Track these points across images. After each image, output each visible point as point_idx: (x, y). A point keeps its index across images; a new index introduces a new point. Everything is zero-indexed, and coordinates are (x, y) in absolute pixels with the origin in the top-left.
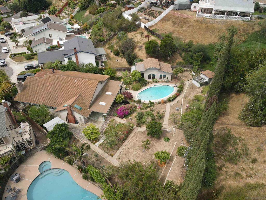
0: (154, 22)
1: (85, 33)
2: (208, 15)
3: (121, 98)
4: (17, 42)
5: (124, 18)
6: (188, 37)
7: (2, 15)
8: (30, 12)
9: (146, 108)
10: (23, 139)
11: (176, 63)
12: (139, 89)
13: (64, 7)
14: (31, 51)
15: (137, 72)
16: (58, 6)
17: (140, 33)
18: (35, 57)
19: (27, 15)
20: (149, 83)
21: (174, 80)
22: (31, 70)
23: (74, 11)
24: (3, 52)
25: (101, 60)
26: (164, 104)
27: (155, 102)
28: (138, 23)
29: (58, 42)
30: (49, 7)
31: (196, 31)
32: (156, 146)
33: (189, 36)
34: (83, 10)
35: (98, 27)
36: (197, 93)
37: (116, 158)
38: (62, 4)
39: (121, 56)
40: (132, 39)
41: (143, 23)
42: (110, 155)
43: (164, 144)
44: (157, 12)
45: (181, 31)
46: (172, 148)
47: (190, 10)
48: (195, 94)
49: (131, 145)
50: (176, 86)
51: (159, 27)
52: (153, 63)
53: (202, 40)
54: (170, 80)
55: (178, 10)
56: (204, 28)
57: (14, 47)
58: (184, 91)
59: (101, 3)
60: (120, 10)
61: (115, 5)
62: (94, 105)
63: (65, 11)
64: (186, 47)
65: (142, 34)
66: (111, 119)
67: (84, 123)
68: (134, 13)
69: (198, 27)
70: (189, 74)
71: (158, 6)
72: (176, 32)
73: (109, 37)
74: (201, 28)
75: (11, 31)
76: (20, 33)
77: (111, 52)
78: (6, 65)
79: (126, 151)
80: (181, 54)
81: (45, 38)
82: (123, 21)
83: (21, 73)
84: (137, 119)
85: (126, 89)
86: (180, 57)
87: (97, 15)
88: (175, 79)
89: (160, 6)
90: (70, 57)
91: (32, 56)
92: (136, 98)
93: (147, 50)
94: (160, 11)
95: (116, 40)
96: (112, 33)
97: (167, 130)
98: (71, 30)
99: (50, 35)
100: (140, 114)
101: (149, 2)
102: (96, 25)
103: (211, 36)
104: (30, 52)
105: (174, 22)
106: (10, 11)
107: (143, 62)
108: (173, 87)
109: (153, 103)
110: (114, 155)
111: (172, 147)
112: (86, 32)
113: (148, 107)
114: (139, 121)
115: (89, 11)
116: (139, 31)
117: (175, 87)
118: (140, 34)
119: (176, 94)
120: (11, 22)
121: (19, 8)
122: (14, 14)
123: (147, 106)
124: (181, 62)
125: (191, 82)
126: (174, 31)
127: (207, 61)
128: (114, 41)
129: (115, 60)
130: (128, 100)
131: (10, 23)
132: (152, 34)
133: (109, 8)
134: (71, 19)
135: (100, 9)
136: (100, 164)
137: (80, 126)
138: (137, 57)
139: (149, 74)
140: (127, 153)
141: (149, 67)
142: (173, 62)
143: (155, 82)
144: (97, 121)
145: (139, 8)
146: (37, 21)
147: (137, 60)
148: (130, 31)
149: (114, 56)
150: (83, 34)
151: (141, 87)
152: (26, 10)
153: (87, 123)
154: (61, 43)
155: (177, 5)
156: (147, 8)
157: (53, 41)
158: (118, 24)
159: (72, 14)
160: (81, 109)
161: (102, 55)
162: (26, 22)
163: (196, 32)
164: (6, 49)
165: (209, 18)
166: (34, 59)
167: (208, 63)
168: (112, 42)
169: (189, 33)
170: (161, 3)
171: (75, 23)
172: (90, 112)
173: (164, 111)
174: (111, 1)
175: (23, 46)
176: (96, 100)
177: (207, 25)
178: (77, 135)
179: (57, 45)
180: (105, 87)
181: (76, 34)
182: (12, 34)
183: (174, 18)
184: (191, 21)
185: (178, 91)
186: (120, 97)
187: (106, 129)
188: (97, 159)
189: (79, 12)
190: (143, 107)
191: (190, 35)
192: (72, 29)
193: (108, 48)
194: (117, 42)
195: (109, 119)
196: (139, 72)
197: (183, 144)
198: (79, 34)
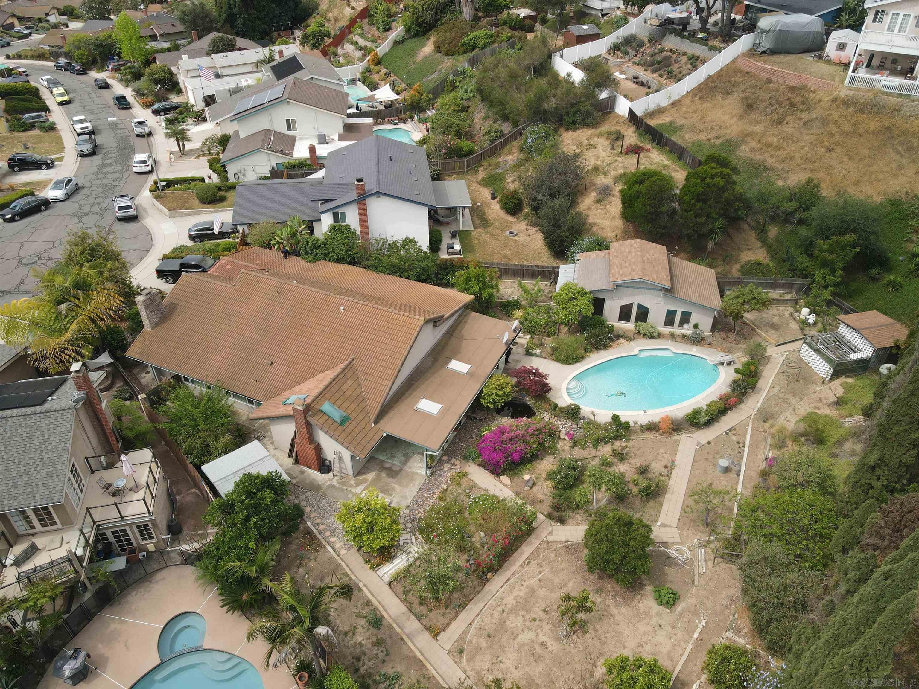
0: (670, 97)
1: (412, 118)
2: (897, 81)
3: (501, 393)
4: (183, 139)
5: (556, 75)
6: (799, 166)
7: (156, 40)
8: (243, 36)
9: (598, 442)
10: (122, 517)
11: (738, 266)
12: (577, 359)
13: (353, 22)
14: (222, 172)
15: (579, 293)
16: (336, 19)
17: (609, 134)
18: (230, 195)
19: (230, 47)
20: (618, 337)
21: (723, 335)
22: (209, 244)
23: (386, 38)
24: (135, 169)
25: (453, 228)
26: (671, 434)
27: (635, 423)
28: (604, 95)
29: (312, 149)
30: (307, 19)
31: (837, 144)
32: (618, 618)
33: (807, 160)
34: (416, 35)
35: (458, 101)
36: (816, 405)
37: (448, 646)
38: (348, 11)
39: (527, 216)
40: (577, 156)
41: (625, 96)
42: (427, 629)
43: (651, 617)
44: (684, 59)
45: (775, 140)
46: (687, 642)
47: (820, 57)
48: (809, 410)
49: (515, 598)
50: (729, 364)
51: (685, 118)
52: (643, 262)
53: (857, 183)
54: (707, 333)
55: (772, 52)
56: (873, 132)
57: (172, 156)
58: (760, 389)
59: (480, 14)
60: (544, 42)
61: (528, 22)
62: (396, 410)
63: (357, 36)
64: (790, 204)
65: (617, 139)
66: (452, 472)
67: (350, 471)
68: (595, 57)
69: (847, 128)
70: (787, 315)
71: (693, 34)
72: (753, 139)
73: (492, 141)
74: (861, 130)
75: (175, 99)
76: (200, 105)
77: (494, 197)
78: (134, 219)
79: (494, 621)
80: (762, 232)
81: (271, 131)
82: (550, 85)
83: (175, 250)
84: (555, 488)
85: (528, 353)
86: (759, 244)
87: (460, 58)
88: (729, 330)
89: (701, 35)
90: (340, 210)
91: (222, 190)
92: (561, 397)
93: (628, 207)
94: (697, 54)
95: (515, 155)
96: (507, 128)
97: (672, 552)
98: (363, 106)
99: (288, 121)
100: (568, 468)
101: (657, 16)
102: (452, 95)
103: (900, 167)
104: (215, 179)
105: (749, 102)
106: (180, 28)
107: (607, 251)
108: (716, 365)
109: (626, 426)
110: (444, 630)
111: (687, 637)
112: (416, 118)
113: (603, 439)
114: (560, 496)
115: (435, 42)
116: (605, 128)
117: (722, 364)
118: (608, 138)
119: (724, 398)
120: (178, 68)
121: (212, 21)
122: (191, 42)
123: (601, 433)
124: (759, 264)
125: (792, 352)
126: (745, 137)
127: (874, 272)
128: (509, 157)
129: (503, 230)
130: (529, 401)
131: (174, 69)
132: (653, 140)
133: (506, 32)
134: (372, 67)
135: (473, 35)
136: (384, 661)
137: (335, 482)
138: (587, 227)
139: (625, 302)
140: (496, 630)
141: (626, 279)
142: (728, 259)
143: (645, 335)
144: (401, 470)
145: (618, 38)
146: (255, 70)
147: (586, 240)
148: (573, 126)
149: (502, 214)
150: (405, 121)
151: (586, 351)
152: (232, 27)
153: (364, 474)
154: (322, 151)
155: (770, 34)
156: (646, 40)
157: (297, 143)
158: (532, 95)
159: (377, 47)
160: (344, 421)
161: (457, 207)
162: (225, 72)
163: (838, 149)
164: (146, 159)
165: (900, 96)
166: (225, 203)
167: (874, 279)
168: (500, 160)
169: (806, 148)
170: (704, 21)
171: (383, 83)
172: (377, 438)
173: (666, 467)
174: (516, 7)
175: (198, 154)
176: (407, 391)
177: (886, 123)
178: (319, 521)
179: (306, 160)
180: (450, 338)
181: (379, 120)
182: (176, 108)
183: (752, 87)
184: (820, 101)
185: (735, 385)
186: (500, 387)
187: (431, 510)
188: (374, 639)
189: (402, 42)
190: (586, 436)
191: (809, 155)
192: (370, 104)
193: (485, 183)
194: (519, 164)
195: (445, 469)
196: (585, 293)
197: (737, 632)
198: (389, 122)
